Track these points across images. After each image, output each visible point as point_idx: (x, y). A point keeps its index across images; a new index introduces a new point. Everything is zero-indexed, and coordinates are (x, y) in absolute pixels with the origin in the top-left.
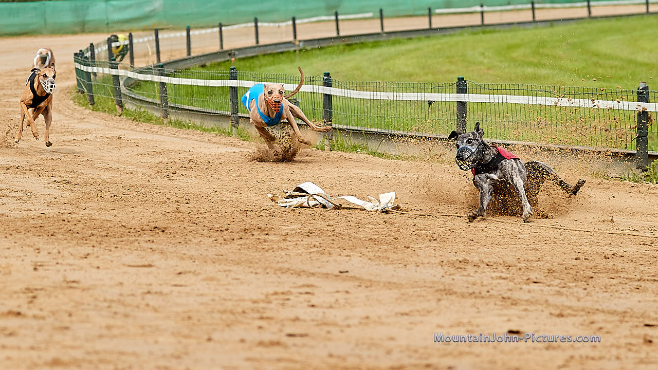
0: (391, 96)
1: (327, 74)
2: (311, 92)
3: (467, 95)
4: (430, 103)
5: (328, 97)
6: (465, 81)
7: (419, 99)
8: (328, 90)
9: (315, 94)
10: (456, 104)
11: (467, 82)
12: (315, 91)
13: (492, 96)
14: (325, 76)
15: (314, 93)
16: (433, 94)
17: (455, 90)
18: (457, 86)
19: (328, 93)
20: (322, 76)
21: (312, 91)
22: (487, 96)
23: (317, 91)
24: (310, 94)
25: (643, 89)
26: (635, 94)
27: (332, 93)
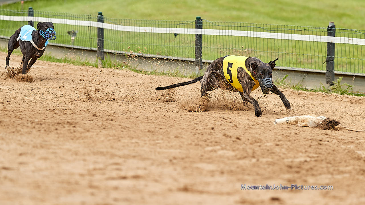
0: (147, 29)
1: (101, 14)
3: (203, 29)
4: (176, 35)
5: (101, 30)
6: (202, 20)
7: (168, 32)
8: (101, 25)
9: (91, 28)
10: (195, 36)
12: (91, 26)
13: (221, 31)
14: (99, 14)
16: (178, 29)
17: (194, 26)
18: (196, 23)
19: (101, 27)
20: (97, 15)
21: (89, 25)
22: (218, 30)
23: (93, 26)
24: (87, 28)
25: (332, 27)
26: (326, 30)
27: (104, 27)
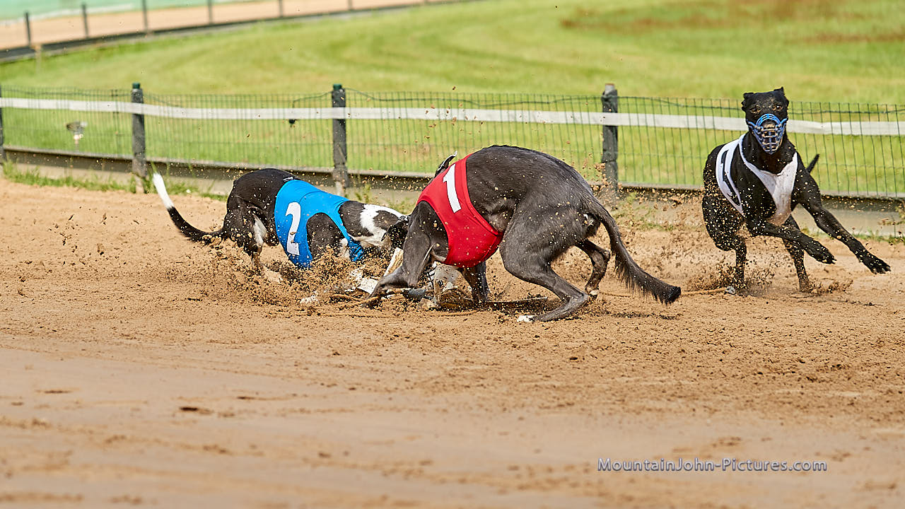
0: (233, 114)
1: (138, 86)
2: (114, 113)
3: (347, 109)
4: (292, 122)
5: (140, 118)
6: (344, 90)
7: (276, 117)
8: (138, 108)
9: (120, 115)
10: (331, 123)
11: (347, 91)
12: (119, 110)
13: (384, 110)
14: (134, 88)
15: (118, 113)
16: (296, 110)
17: (330, 103)
18: (333, 97)
19: (139, 112)
20: (131, 88)
21: (115, 110)
22: (378, 110)
23: (123, 110)
24: (112, 115)
25: (611, 93)
26: (599, 101)
27: (145, 113)
